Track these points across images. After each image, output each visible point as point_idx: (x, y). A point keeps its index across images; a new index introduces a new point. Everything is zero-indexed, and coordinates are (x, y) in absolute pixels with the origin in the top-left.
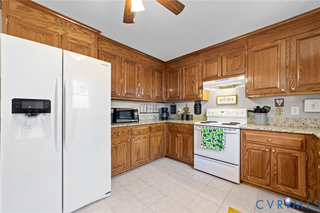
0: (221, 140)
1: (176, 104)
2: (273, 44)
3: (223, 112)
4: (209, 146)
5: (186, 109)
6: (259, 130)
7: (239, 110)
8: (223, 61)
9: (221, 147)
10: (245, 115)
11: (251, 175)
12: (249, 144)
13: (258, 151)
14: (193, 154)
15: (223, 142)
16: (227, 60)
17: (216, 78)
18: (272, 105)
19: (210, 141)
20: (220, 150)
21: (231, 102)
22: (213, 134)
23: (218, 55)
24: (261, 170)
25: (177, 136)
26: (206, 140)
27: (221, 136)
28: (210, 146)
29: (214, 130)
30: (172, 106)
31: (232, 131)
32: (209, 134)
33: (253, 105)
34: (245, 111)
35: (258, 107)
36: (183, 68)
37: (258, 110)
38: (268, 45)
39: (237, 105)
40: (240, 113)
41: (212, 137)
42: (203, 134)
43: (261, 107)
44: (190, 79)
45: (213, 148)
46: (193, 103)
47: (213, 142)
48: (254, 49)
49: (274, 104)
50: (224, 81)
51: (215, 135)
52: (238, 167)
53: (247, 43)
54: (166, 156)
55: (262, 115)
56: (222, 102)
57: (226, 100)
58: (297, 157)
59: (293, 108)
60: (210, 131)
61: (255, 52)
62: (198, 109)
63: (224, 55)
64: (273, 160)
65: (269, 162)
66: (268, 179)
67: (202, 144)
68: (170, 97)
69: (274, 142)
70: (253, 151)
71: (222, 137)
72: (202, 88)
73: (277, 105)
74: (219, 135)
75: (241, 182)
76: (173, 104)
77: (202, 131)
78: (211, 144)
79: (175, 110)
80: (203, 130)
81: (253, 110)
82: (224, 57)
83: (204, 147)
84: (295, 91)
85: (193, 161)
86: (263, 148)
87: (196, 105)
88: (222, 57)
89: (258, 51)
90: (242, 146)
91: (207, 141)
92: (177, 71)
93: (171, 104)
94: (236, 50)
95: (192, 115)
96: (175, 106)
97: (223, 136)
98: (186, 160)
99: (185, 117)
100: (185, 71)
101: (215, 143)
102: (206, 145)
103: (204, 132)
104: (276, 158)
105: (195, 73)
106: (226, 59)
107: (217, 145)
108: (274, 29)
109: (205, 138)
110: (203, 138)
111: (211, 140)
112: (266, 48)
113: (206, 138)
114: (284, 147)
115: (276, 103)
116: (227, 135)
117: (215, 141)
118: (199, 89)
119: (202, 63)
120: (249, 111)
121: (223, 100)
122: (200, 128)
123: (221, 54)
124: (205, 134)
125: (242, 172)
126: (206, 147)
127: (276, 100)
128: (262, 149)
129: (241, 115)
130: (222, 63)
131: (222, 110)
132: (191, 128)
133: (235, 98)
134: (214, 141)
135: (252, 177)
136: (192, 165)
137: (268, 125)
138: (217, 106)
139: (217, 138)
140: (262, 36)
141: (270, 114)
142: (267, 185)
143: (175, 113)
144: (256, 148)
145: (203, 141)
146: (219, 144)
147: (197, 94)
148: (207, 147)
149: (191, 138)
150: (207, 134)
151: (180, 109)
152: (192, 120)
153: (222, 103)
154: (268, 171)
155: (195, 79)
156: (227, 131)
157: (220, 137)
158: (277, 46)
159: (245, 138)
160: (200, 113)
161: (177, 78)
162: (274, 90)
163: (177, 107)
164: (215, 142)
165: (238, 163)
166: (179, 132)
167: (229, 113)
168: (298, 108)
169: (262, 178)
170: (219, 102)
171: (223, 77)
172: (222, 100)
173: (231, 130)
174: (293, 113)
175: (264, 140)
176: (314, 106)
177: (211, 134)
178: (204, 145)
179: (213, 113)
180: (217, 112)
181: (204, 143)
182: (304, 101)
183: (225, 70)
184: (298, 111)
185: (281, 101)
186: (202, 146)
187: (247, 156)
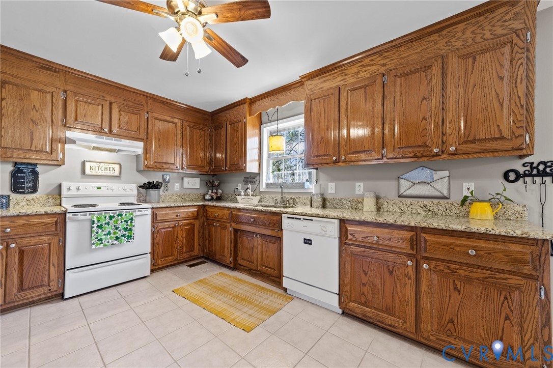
0: (129, 227)
2: (171, 120)
3: (99, 188)
4: (108, 242)
6: (170, 207)
7: (127, 186)
8: (113, 111)
10: (135, 192)
11: (162, 258)
12: (160, 224)
13: (169, 229)
14: (63, 271)
15: (133, 229)
16: (119, 111)
17: (99, 131)
18: (161, 180)
19: (109, 233)
20: (127, 242)
21: (111, 173)
22: (116, 221)
23: (103, 97)
24: (170, 248)
26: (102, 234)
27: (129, 221)
28: (110, 241)
29: (118, 216)
31: (143, 212)
32: (108, 224)
34: (134, 187)
35: (149, 183)
37: (150, 186)
38: (168, 118)
39: (120, 179)
40: (128, 190)
41: (114, 226)
42: (95, 225)
43: (152, 182)
45: (116, 242)
46: (8, 168)
47: (115, 233)
48: (155, 115)
50: (113, 142)
51: (120, 222)
52: (150, 255)
53: (147, 104)
55: (156, 192)
56: (94, 171)
57: (103, 169)
58: (194, 225)
59: (176, 184)
60: (111, 218)
61: (156, 119)
62: (25, 181)
63: (116, 102)
64: (180, 234)
65: (177, 237)
66: (176, 253)
67: (94, 244)
69: (181, 216)
70: (163, 230)
71: (131, 222)
73: (164, 180)
74: (126, 221)
75: (152, 271)
77: (94, 221)
78: (111, 238)
80: (95, 219)
81: (144, 185)
83: (98, 246)
86: (172, 224)
87: (17, 171)
88: (111, 104)
91: (105, 235)
94: (133, 104)
95: (9, 196)
97: (133, 221)
101: (119, 234)
102: (102, 243)
103: (99, 221)
105: (42, 105)
106: (117, 110)
107: (123, 236)
109: (100, 231)
110: (97, 233)
111: (112, 231)
113: (103, 231)
114: (187, 218)
115: (163, 178)
117: (120, 230)
118: (53, 141)
119: (65, 91)
121: (97, 168)
122: (88, 217)
123: (109, 99)
124: (102, 225)
125: (153, 259)
126: (102, 245)
127: (163, 175)
128: (171, 226)
129: (130, 193)
130: (111, 113)
131: (99, 185)
132: (54, 221)
133: (117, 167)
134: (117, 231)
135: (162, 260)
138: (82, 178)
139: (122, 225)
140: (162, 105)
141: (162, 191)
142: (175, 260)
144: (166, 227)
145: (97, 238)
146: (127, 233)
147: (48, 149)
148: (105, 246)
150: (105, 224)
153: (94, 173)
154: (176, 246)
156: (137, 213)
157: (129, 223)
158: (174, 123)
159: (156, 218)
162: (173, 167)
164: (119, 232)
165: (150, 250)
166: (5, 238)
167: (112, 190)
168: (178, 184)
169: (172, 255)
170: (88, 171)
171: (111, 133)
172: (94, 168)
173: (141, 211)
174: (176, 189)
175: (174, 216)
176: (188, 183)
177: (111, 222)
178: (98, 244)
179: (78, 189)
180: (88, 187)
181: (99, 240)
182: (182, 179)
183: (117, 126)
184: (179, 187)
185: (168, 177)
186: (94, 247)
187: (158, 238)
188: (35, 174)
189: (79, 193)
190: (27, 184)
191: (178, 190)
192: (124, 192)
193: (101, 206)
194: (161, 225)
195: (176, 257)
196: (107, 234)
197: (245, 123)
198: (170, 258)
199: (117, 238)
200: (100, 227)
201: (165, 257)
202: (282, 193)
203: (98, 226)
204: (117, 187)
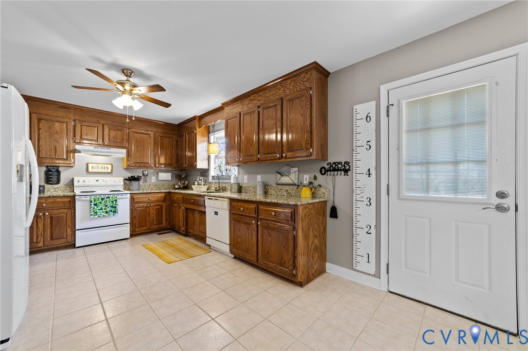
0: (114, 206)
2: (146, 132)
3: (98, 181)
4: (101, 214)
6: (144, 193)
7: (117, 179)
8: (105, 130)
10: (122, 183)
11: (138, 227)
12: (137, 204)
13: (143, 208)
15: (117, 206)
18: (141, 175)
19: (101, 209)
20: (113, 215)
21: (106, 171)
22: (106, 202)
23: (98, 121)
24: (144, 220)
25: (38, 215)
26: (97, 209)
27: (114, 202)
29: (107, 198)
31: (124, 196)
32: (101, 203)
34: (122, 179)
35: (133, 176)
36: (34, 115)
37: (133, 179)
38: (143, 131)
39: (112, 174)
40: (117, 182)
41: (105, 204)
42: (92, 204)
43: (135, 176)
44: (51, 136)
45: (106, 215)
46: (44, 169)
47: (105, 209)
48: (134, 130)
49: (143, 175)
50: (105, 150)
51: (108, 202)
52: (129, 225)
55: (137, 183)
56: (94, 169)
57: (100, 168)
58: (162, 206)
59: (153, 177)
61: (135, 132)
63: (107, 124)
64: (152, 211)
65: (149, 213)
66: (149, 224)
67: (92, 215)
69: (152, 199)
70: (140, 208)
71: (116, 202)
72: (74, 151)
74: (112, 202)
75: (132, 236)
77: (91, 201)
78: (103, 212)
80: (93, 200)
81: (129, 178)
82: (106, 126)
83: (95, 217)
86: (145, 205)
87: (48, 171)
88: (103, 125)
89: (137, 133)
90: (131, 207)
94: (119, 124)
95: (44, 186)
98: (56, 243)
101: (108, 210)
103: (95, 201)
104: (153, 209)
105: (61, 130)
106: (108, 129)
107: (111, 211)
108: (147, 121)
109: (96, 207)
110: (94, 208)
111: (103, 208)
112: (142, 134)
114: (157, 201)
116: (120, 201)
117: (108, 207)
118: (68, 152)
119: (74, 120)
121: (96, 168)
122: (88, 198)
123: (103, 122)
124: (96, 204)
125: (132, 228)
126: (97, 216)
127: (143, 171)
129: (119, 183)
130: (103, 131)
131: (97, 178)
132: (70, 201)
133: (110, 166)
135: (139, 229)
136: (71, 245)
137: (140, 190)
138: (87, 174)
139: (109, 204)
140: (139, 123)
141: (141, 182)
142: (148, 229)
144: (141, 206)
145: (94, 211)
146: (113, 209)
148: (99, 216)
149: (69, 212)
150: (99, 203)
153: (94, 170)
155: (61, 138)
156: (120, 197)
157: (114, 203)
158: (148, 134)
159: (134, 200)
160: (58, 182)
162: (148, 165)
165: (129, 221)
166: (43, 210)
167: (106, 182)
168: (155, 177)
169: (145, 226)
170: (90, 170)
171: (103, 145)
172: (94, 167)
174: (153, 181)
175: (147, 199)
177: (103, 202)
178: (94, 215)
179: (84, 181)
180: (91, 180)
181: (95, 213)
182: (158, 173)
183: (108, 139)
184: (155, 180)
185: (147, 172)
186: (92, 217)
187: (135, 214)
188: (59, 172)
189: (85, 184)
190: (54, 178)
191: (155, 181)
192: (114, 183)
193: (98, 192)
194: (137, 206)
195: (148, 227)
196: (100, 210)
197: (196, 133)
198: (144, 228)
199: (107, 212)
200: (95, 205)
201: (140, 227)
202: (219, 183)
203: (94, 204)
204: (109, 180)
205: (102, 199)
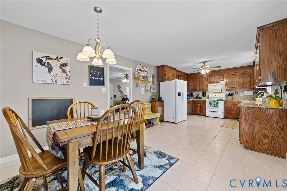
1: (192, 92)
5: (198, 94)
6: (230, 101)
7: (223, 95)
9: (217, 107)
10: (225, 96)
14: (206, 111)
17: (214, 82)
18: (234, 93)
19: (213, 105)
21: (219, 92)
22: (214, 103)
24: (230, 113)
25: (198, 105)
26: (211, 105)
30: (190, 93)
31: (221, 101)
33: (228, 93)
34: (225, 95)
35: (230, 94)
36: (198, 77)
37: (229, 95)
38: (233, 74)
39: (222, 93)
43: (231, 94)
44: (202, 83)
46: (202, 92)
48: (228, 74)
49: (235, 93)
52: (223, 113)
53: (226, 72)
54: (191, 114)
55: (231, 96)
57: (217, 91)
59: (241, 94)
62: (204, 94)
63: (217, 75)
64: (234, 109)
65: (233, 110)
66: (233, 115)
68: (191, 89)
69: (234, 104)
72: (208, 86)
73: (236, 93)
74: (216, 103)
75: (224, 118)
76: (191, 92)
79: (192, 95)
81: (228, 94)
82: (217, 76)
84: (240, 89)
85: (206, 114)
86: (231, 106)
87: (203, 93)
89: (229, 75)
90: (224, 106)
92: (195, 79)
93: (189, 92)
95: (201, 97)
96: (192, 93)
98: (202, 114)
99: (198, 98)
100: (199, 79)
101: (215, 106)
104: (235, 109)
105: (204, 80)
107: (216, 106)
108: (234, 69)
112: (232, 75)
115: (236, 92)
116: (219, 103)
118: (206, 86)
119: (207, 76)
120: (226, 95)
122: (209, 101)
123: (216, 74)
125: (225, 114)
129: (223, 97)
130: (216, 78)
131: (216, 95)
132: (205, 102)
133: (221, 90)
135: (228, 116)
136: (205, 115)
137: (233, 100)
140: (231, 70)
141: (234, 96)
142: (232, 117)
143: (192, 96)
144: (229, 106)
146: (217, 106)
147: (205, 88)
148: (212, 108)
149: (204, 105)
151: (195, 95)
152: (202, 99)
154: (233, 113)
155: (204, 83)
156: (219, 101)
158: (235, 74)
159: (225, 103)
160: (205, 96)
161: (195, 81)
162: (235, 88)
163: (193, 94)
165: (223, 112)
166: (199, 104)
168: (242, 94)
169: (231, 115)
170: (214, 92)
171: (216, 83)
174: (241, 96)
175: (231, 104)
176: (247, 93)
179: (212, 96)
180: (214, 95)
182: (244, 92)
183: (217, 80)
184: (242, 95)
185: (237, 92)
186: (210, 107)
187: (226, 109)
188: (205, 93)
190: (204, 95)
191: (242, 96)
192: (221, 96)
193: (215, 99)
194: (227, 106)
195: (232, 116)
199: (214, 107)
200: (211, 103)
204: (220, 95)
205: (213, 102)
